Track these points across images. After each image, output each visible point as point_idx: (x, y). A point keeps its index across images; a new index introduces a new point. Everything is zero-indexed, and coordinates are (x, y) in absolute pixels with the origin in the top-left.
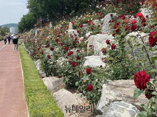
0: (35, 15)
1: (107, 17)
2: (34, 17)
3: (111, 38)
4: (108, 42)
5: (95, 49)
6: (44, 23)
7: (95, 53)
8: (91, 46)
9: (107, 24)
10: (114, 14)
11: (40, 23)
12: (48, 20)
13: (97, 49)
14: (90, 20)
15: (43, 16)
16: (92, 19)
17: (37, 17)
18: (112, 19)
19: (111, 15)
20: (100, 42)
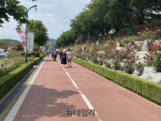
0: (76, 32)
1: (145, 42)
2: (75, 35)
3: (147, 53)
4: (146, 54)
5: (139, 58)
6: (85, 39)
7: (140, 60)
8: (137, 57)
9: (145, 46)
10: (149, 40)
11: (80, 40)
12: (88, 37)
13: (140, 58)
14: (133, 41)
15: (84, 33)
16: (134, 41)
17: (78, 34)
18: (148, 43)
19: (148, 41)
20: (142, 55)
